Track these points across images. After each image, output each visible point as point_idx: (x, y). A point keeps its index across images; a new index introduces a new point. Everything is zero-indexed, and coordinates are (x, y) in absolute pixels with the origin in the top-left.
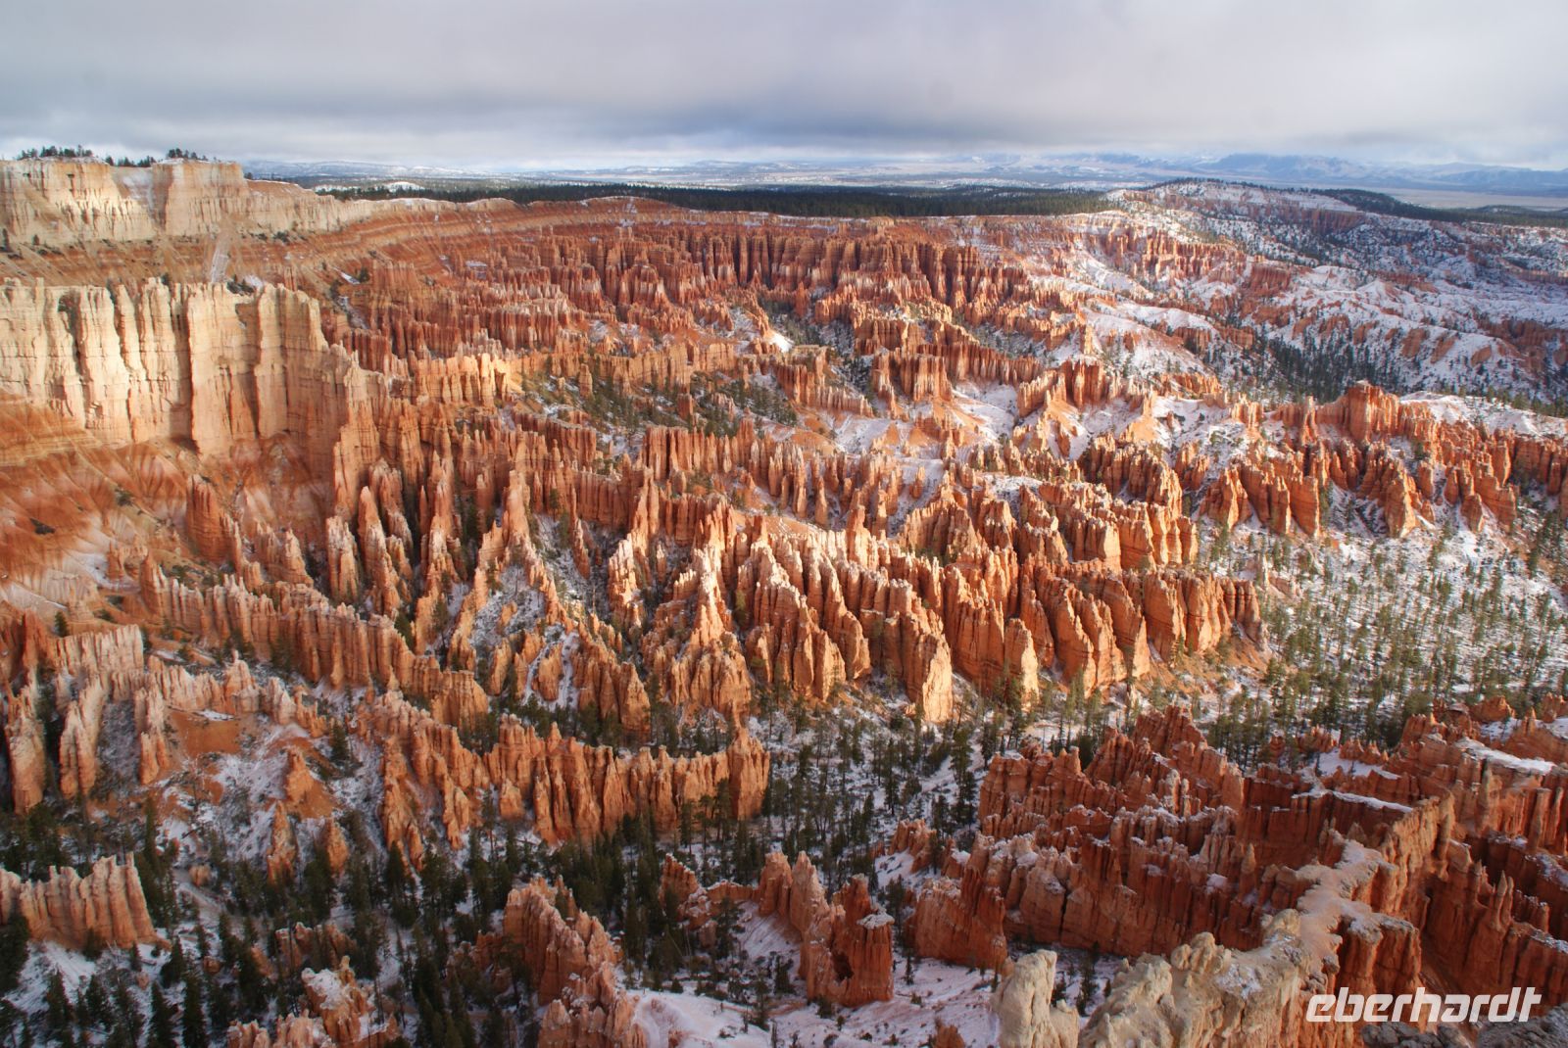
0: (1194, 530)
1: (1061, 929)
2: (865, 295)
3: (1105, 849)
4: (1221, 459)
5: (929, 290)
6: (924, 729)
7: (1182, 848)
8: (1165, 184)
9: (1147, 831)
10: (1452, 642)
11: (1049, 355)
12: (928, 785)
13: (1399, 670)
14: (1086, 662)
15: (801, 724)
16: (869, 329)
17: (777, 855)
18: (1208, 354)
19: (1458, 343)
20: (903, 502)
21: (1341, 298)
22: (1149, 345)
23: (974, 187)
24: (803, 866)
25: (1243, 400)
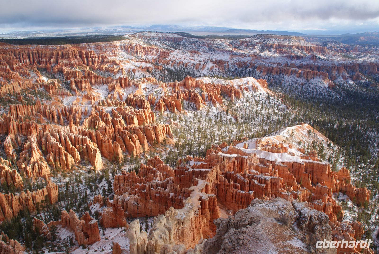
0: (154, 114)
1: (138, 213)
2: (66, 65)
3: (145, 192)
4: (158, 97)
5: (82, 62)
6: (97, 172)
7: (163, 189)
8: (138, 33)
9: (154, 186)
10: (214, 132)
11: (115, 76)
12: (100, 186)
13: (204, 140)
14: (134, 149)
15: (65, 177)
16: (68, 73)
17: (64, 211)
18: (152, 73)
19: (207, 65)
20: (83, 116)
21: (181, 57)
22: (138, 71)
23: (91, 36)
24: (72, 213)
25: (162, 82)
